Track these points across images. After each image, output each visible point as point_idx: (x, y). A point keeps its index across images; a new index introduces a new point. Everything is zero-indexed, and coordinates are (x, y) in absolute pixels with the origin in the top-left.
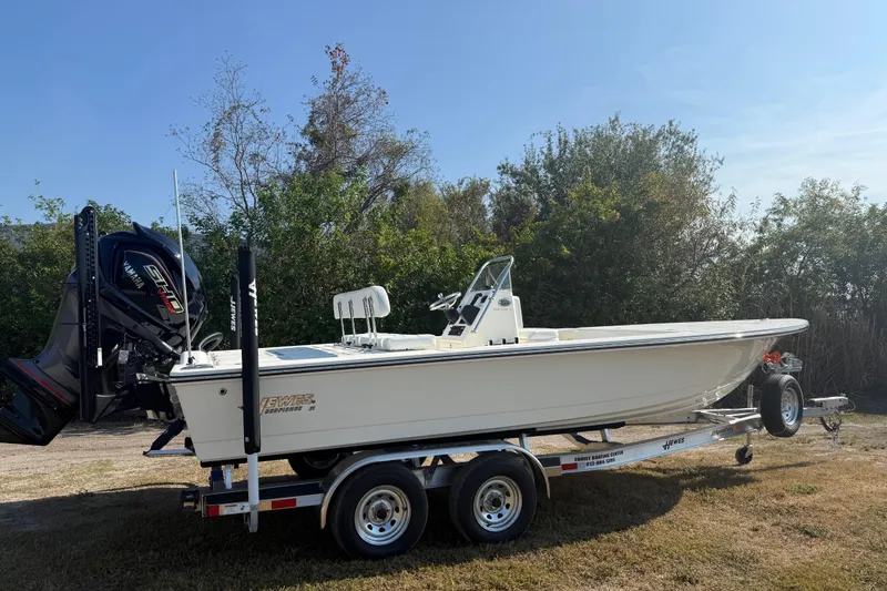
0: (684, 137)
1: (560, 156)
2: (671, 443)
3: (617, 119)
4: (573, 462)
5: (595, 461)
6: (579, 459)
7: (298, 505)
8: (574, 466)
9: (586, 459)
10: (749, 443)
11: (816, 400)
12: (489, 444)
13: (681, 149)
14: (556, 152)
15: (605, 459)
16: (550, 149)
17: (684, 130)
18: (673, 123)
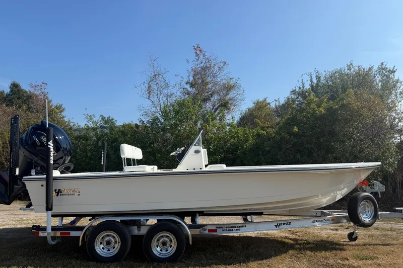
0: (390, 70)
1: (317, 84)
2: (281, 224)
3: (351, 64)
4: (215, 228)
5: (228, 229)
6: (218, 228)
7: (71, 235)
8: (215, 231)
9: (222, 228)
10: (355, 230)
11: (396, 208)
12: (171, 216)
13: (388, 77)
14: (315, 81)
15: (234, 229)
16: (311, 81)
17: (390, 67)
18: (384, 64)
